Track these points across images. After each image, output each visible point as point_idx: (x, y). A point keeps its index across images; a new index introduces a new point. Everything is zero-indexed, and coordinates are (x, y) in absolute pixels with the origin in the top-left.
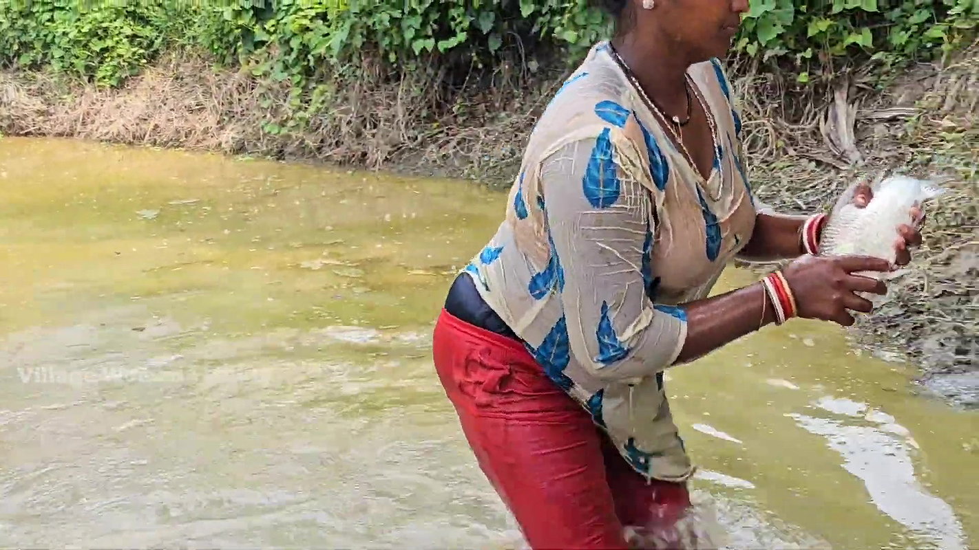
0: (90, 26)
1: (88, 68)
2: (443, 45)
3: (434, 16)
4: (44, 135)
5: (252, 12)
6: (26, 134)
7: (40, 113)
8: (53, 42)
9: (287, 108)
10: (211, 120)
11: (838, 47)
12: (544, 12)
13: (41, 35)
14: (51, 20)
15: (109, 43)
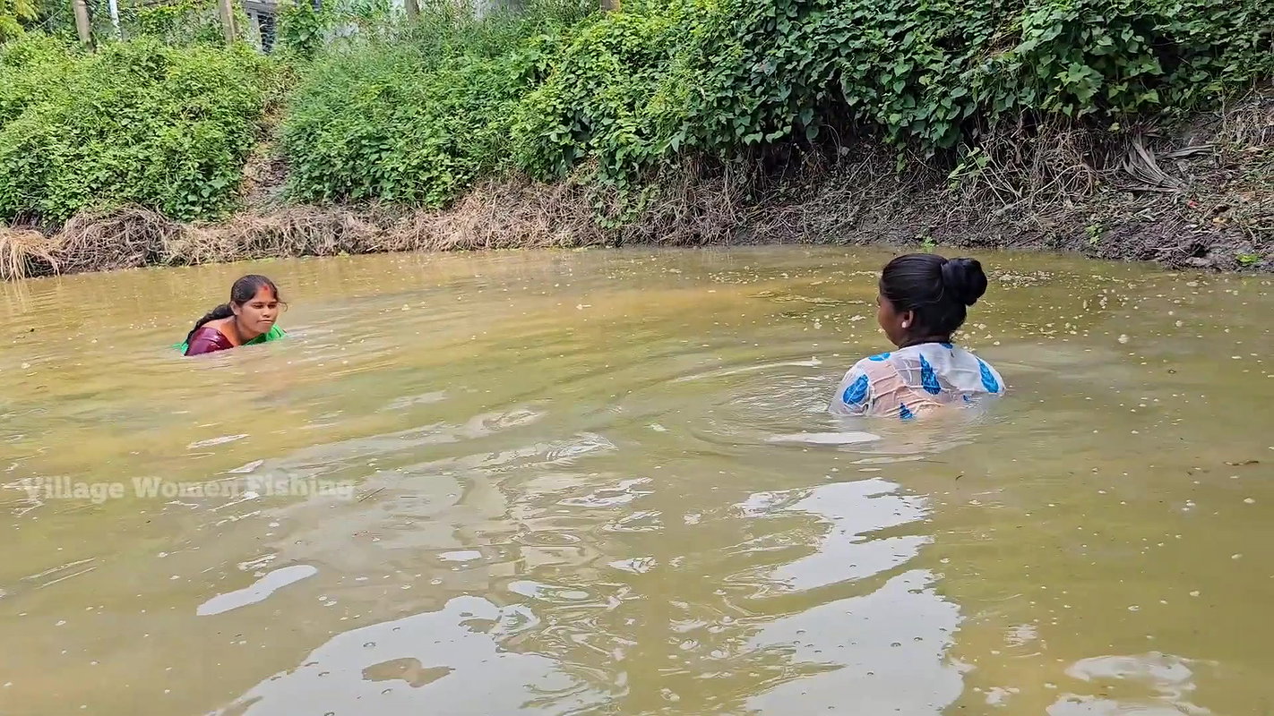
0: (418, 161)
1: (416, 195)
2: (770, 137)
3: (762, 115)
4: (387, 251)
5: (570, 135)
6: (370, 252)
7: (379, 234)
8: (382, 176)
9: (617, 207)
10: (542, 225)
11: (1131, 106)
12: (865, 101)
13: (372, 171)
14: (380, 158)
15: (435, 173)
